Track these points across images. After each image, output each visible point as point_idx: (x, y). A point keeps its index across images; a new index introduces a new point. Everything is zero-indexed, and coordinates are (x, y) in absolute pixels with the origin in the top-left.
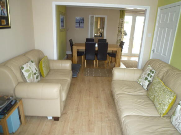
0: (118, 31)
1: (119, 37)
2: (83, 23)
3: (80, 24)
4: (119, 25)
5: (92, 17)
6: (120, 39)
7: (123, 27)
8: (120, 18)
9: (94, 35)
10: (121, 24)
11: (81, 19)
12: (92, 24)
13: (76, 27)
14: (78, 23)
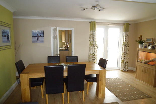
0: (90, 45)
1: (92, 51)
2: (43, 37)
3: (38, 39)
4: (90, 38)
5: (55, 30)
6: (93, 54)
7: (95, 39)
8: (90, 30)
9: (59, 49)
10: (93, 37)
11: (40, 32)
12: (55, 37)
13: (34, 42)
14: (36, 37)
